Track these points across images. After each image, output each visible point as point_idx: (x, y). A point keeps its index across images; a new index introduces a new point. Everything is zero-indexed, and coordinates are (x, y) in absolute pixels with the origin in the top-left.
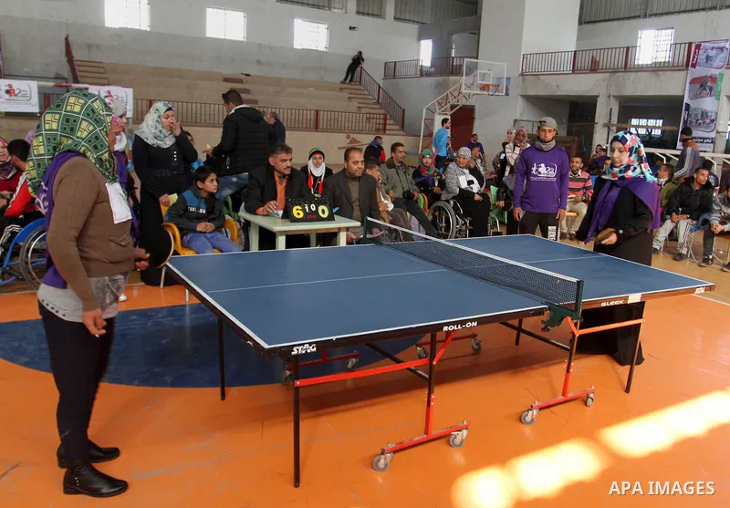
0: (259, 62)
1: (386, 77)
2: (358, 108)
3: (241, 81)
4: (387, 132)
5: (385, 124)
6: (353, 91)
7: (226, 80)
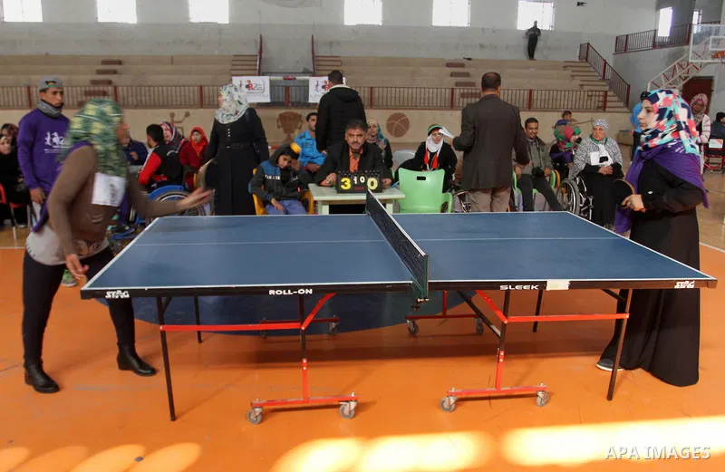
0: (482, 46)
1: (617, 52)
2: (581, 85)
3: (462, 65)
4: (607, 109)
5: (605, 101)
6: (575, 69)
7: (449, 65)
